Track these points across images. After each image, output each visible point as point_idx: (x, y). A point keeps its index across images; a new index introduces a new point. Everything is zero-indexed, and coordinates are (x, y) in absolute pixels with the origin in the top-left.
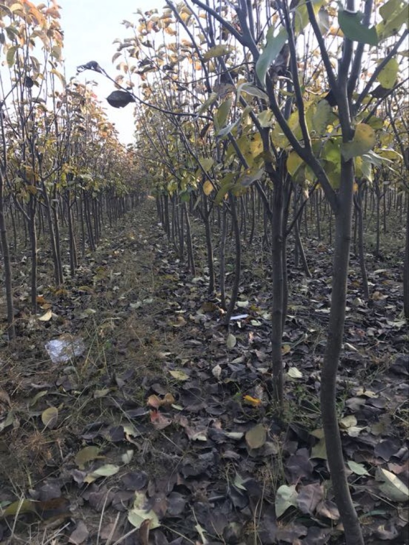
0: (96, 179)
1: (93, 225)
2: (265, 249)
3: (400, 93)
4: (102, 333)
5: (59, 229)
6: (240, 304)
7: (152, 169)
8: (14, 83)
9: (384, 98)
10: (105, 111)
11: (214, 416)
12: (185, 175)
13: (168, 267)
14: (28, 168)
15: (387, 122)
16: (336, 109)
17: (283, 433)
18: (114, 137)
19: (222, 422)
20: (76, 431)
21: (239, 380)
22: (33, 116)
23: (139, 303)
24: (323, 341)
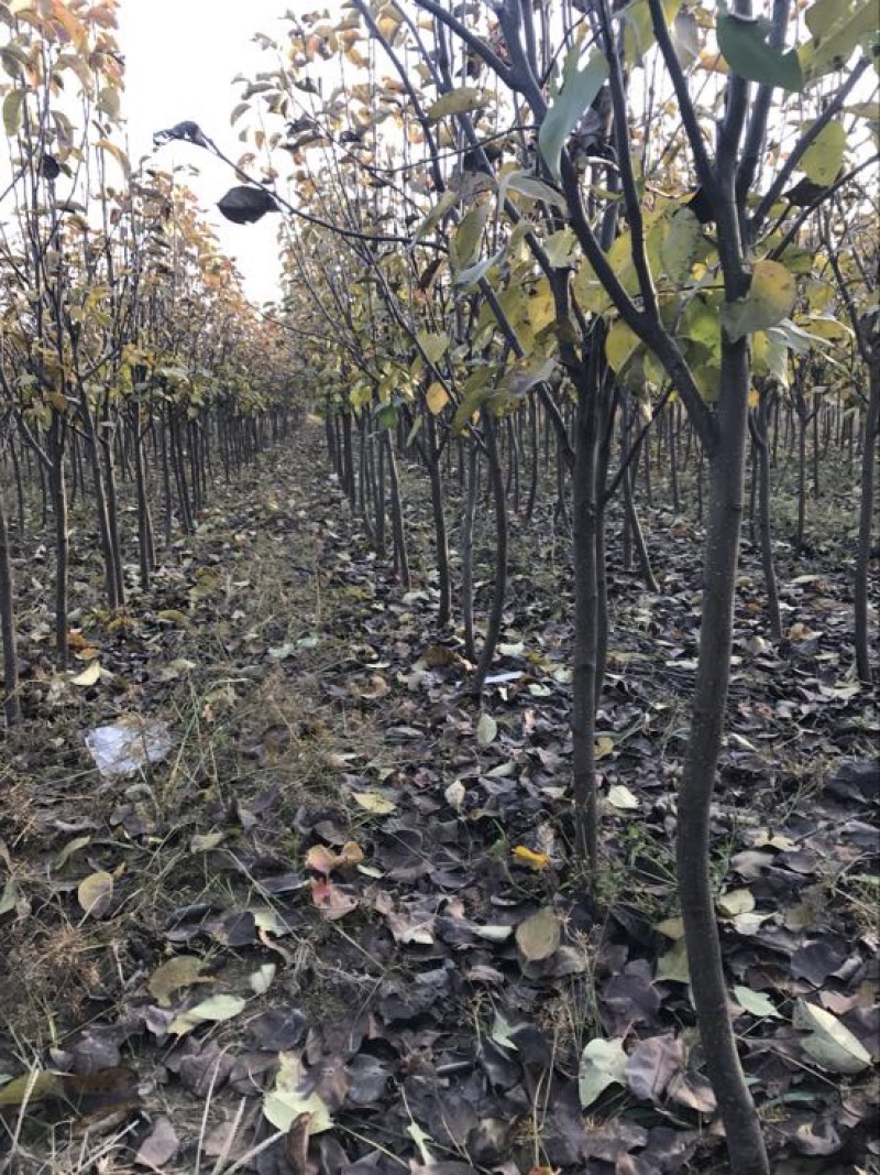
0: (196, 377)
1: (189, 477)
2: (560, 532)
3: (851, 196)
4: (208, 713)
5: (116, 486)
6: (506, 649)
7: (316, 357)
8: (18, 168)
9: (815, 205)
10: (214, 230)
11: (449, 890)
12: (387, 369)
13: (352, 569)
14: (50, 354)
15: (822, 258)
16: (711, 229)
17: (595, 927)
18: (234, 287)
19: (467, 903)
20: (153, 922)
21: (502, 812)
22: (58, 241)
23: (287, 648)
24: (682, 730)
